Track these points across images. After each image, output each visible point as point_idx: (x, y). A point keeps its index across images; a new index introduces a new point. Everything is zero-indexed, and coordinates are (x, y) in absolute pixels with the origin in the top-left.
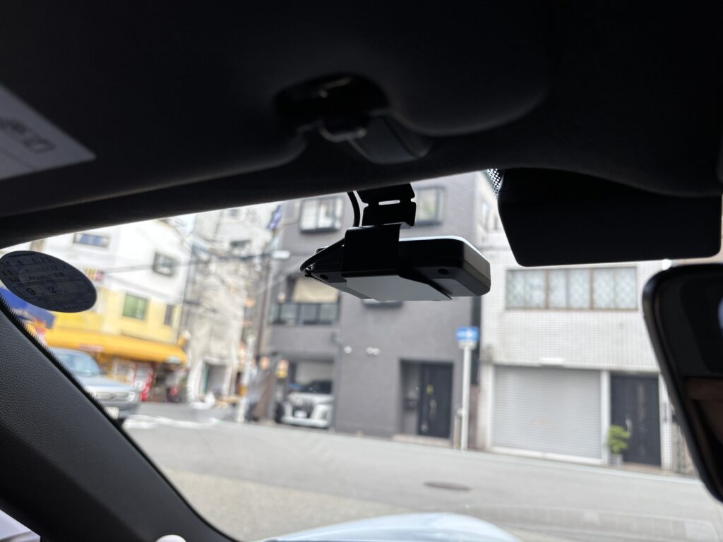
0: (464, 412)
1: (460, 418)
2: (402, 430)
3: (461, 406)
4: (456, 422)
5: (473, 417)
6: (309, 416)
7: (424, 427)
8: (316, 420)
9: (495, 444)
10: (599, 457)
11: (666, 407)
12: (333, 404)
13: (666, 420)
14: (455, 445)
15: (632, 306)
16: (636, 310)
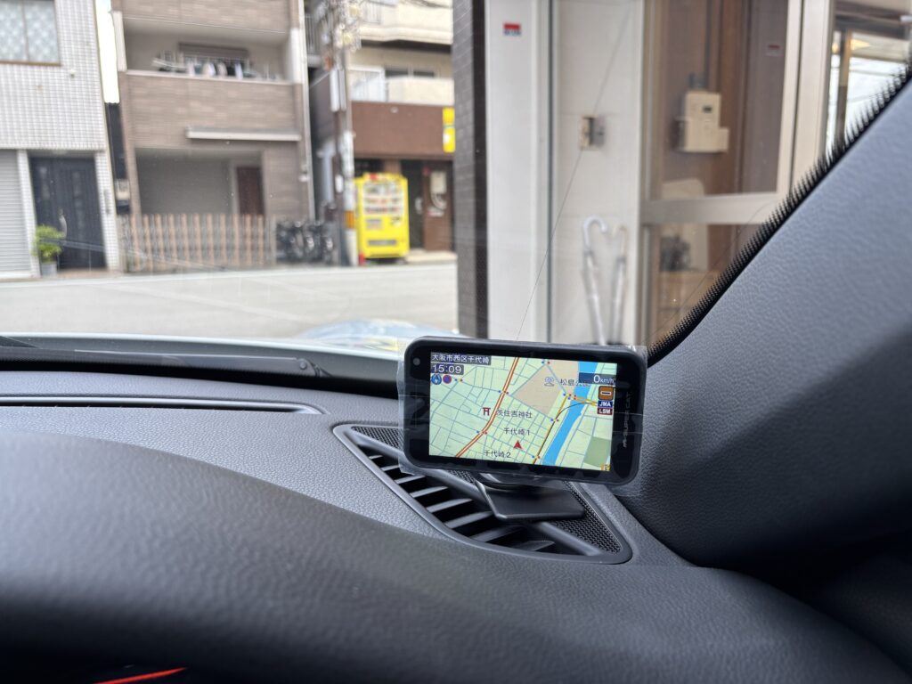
10: (27, 268)
11: (106, 196)
13: (108, 213)
15: (54, 60)
16: (58, 65)
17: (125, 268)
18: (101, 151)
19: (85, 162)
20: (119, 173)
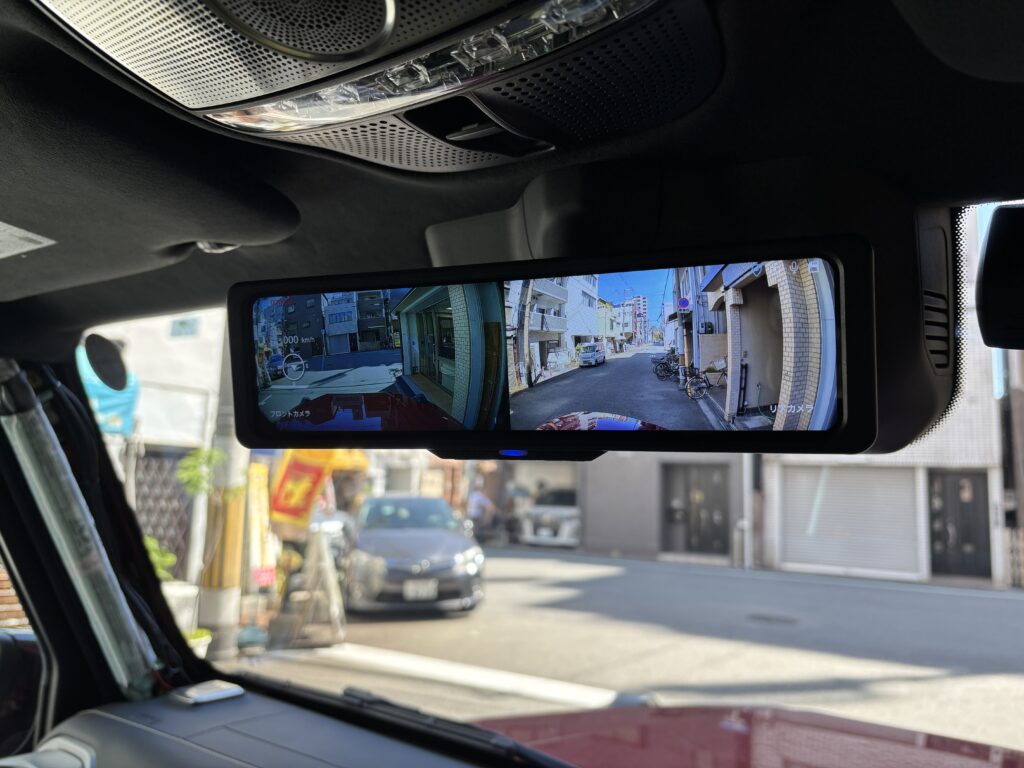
0: (746, 523)
1: (742, 532)
2: (667, 546)
3: (742, 516)
4: (736, 536)
5: (759, 526)
6: (555, 533)
7: (695, 540)
8: (566, 536)
9: (785, 559)
10: (916, 570)
11: (997, 509)
12: (582, 518)
13: (997, 523)
14: (736, 562)
17: (1012, 581)
18: (993, 467)
19: (979, 477)
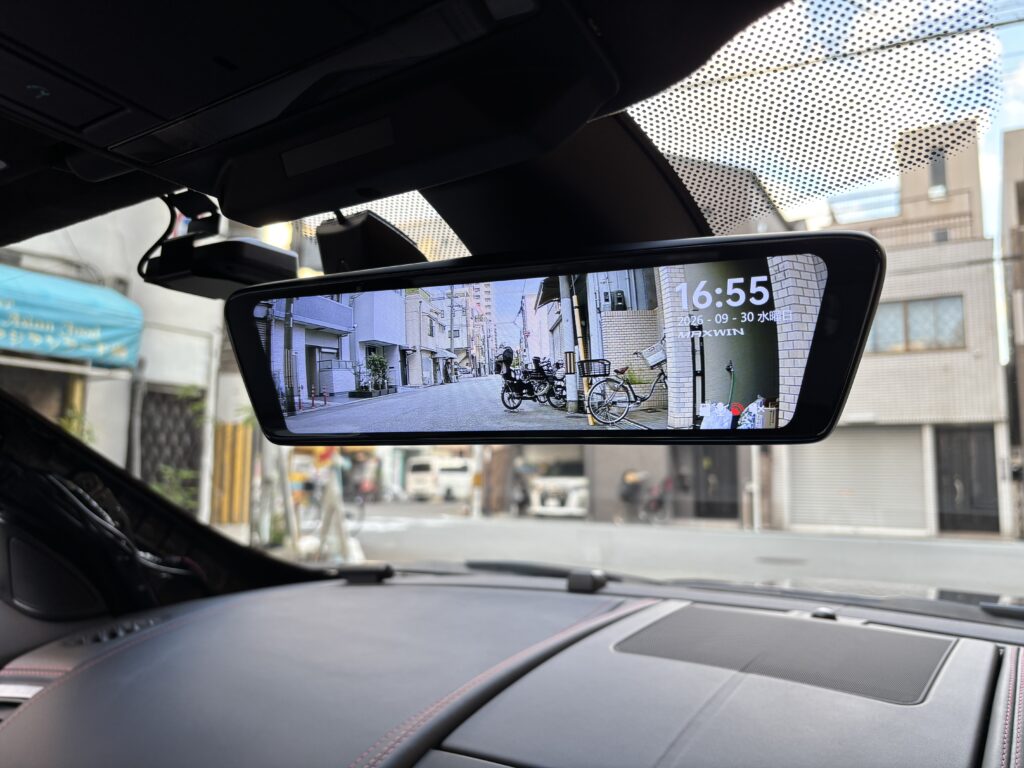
0: (754, 486)
1: (751, 494)
2: (679, 513)
3: (750, 479)
4: (745, 499)
5: (767, 490)
6: (563, 502)
8: (573, 508)
9: (793, 521)
10: (923, 526)
11: (1004, 462)
12: (591, 487)
13: (1004, 478)
14: (746, 525)
15: (959, 344)
16: (963, 347)
17: (1018, 534)
18: (1000, 422)
19: (986, 430)
20: (1015, 440)
